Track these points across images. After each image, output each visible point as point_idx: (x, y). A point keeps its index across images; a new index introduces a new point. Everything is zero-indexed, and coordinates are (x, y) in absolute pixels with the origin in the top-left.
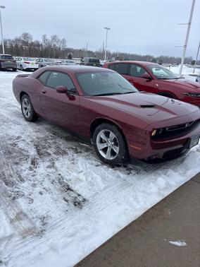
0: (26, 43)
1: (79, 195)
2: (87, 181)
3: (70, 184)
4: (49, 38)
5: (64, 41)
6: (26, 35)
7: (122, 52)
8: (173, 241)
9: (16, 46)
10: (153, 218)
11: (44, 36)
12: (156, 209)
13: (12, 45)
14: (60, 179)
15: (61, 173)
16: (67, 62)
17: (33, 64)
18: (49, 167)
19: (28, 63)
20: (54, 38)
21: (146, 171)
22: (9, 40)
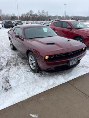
0: (31, 15)
1: (10, 85)
2: (18, 79)
3: (9, 80)
4: (41, 12)
5: (47, 13)
6: (31, 11)
7: (75, 16)
8: (32, 114)
9: (27, 16)
10: (32, 100)
11: (39, 11)
12: (37, 96)
13: (25, 16)
14: (7, 77)
15: (9, 74)
16: (45, 22)
17: (30, 24)
18: (6, 71)
19: (28, 24)
20: (43, 11)
21: (49, 75)
22: (25, 14)
